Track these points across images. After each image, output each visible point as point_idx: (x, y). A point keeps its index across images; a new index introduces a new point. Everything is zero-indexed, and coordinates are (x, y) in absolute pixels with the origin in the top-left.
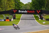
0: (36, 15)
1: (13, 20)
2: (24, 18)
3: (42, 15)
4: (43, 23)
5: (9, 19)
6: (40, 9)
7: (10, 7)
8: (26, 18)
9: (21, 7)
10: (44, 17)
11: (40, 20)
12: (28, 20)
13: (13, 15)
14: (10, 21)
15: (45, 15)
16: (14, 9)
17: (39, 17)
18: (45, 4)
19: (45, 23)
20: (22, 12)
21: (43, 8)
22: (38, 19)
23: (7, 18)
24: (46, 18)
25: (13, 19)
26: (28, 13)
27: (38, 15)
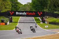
0: (37, 18)
1: (9, 24)
2: (23, 22)
3: (44, 18)
4: (46, 27)
5: (4, 22)
6: (42, 11)
7: (6, 8)
8: (24, 22)
9: (19, 8)
10: (46, 20)
11: (41, 23)
12: (28, 23)
13: (9, 18)
14: (5, 24)
15: (48, 17)
16: (10, 10)
17: (41, 20)
18: (48, 5)
19: (47, 27)
20: (20, 14)
21: (46, 9)
22: (39, 22)
23: (2, 21)
24: (49, 21)
25: (9, 22)
26: (27, 16)
27: (39, 18)
